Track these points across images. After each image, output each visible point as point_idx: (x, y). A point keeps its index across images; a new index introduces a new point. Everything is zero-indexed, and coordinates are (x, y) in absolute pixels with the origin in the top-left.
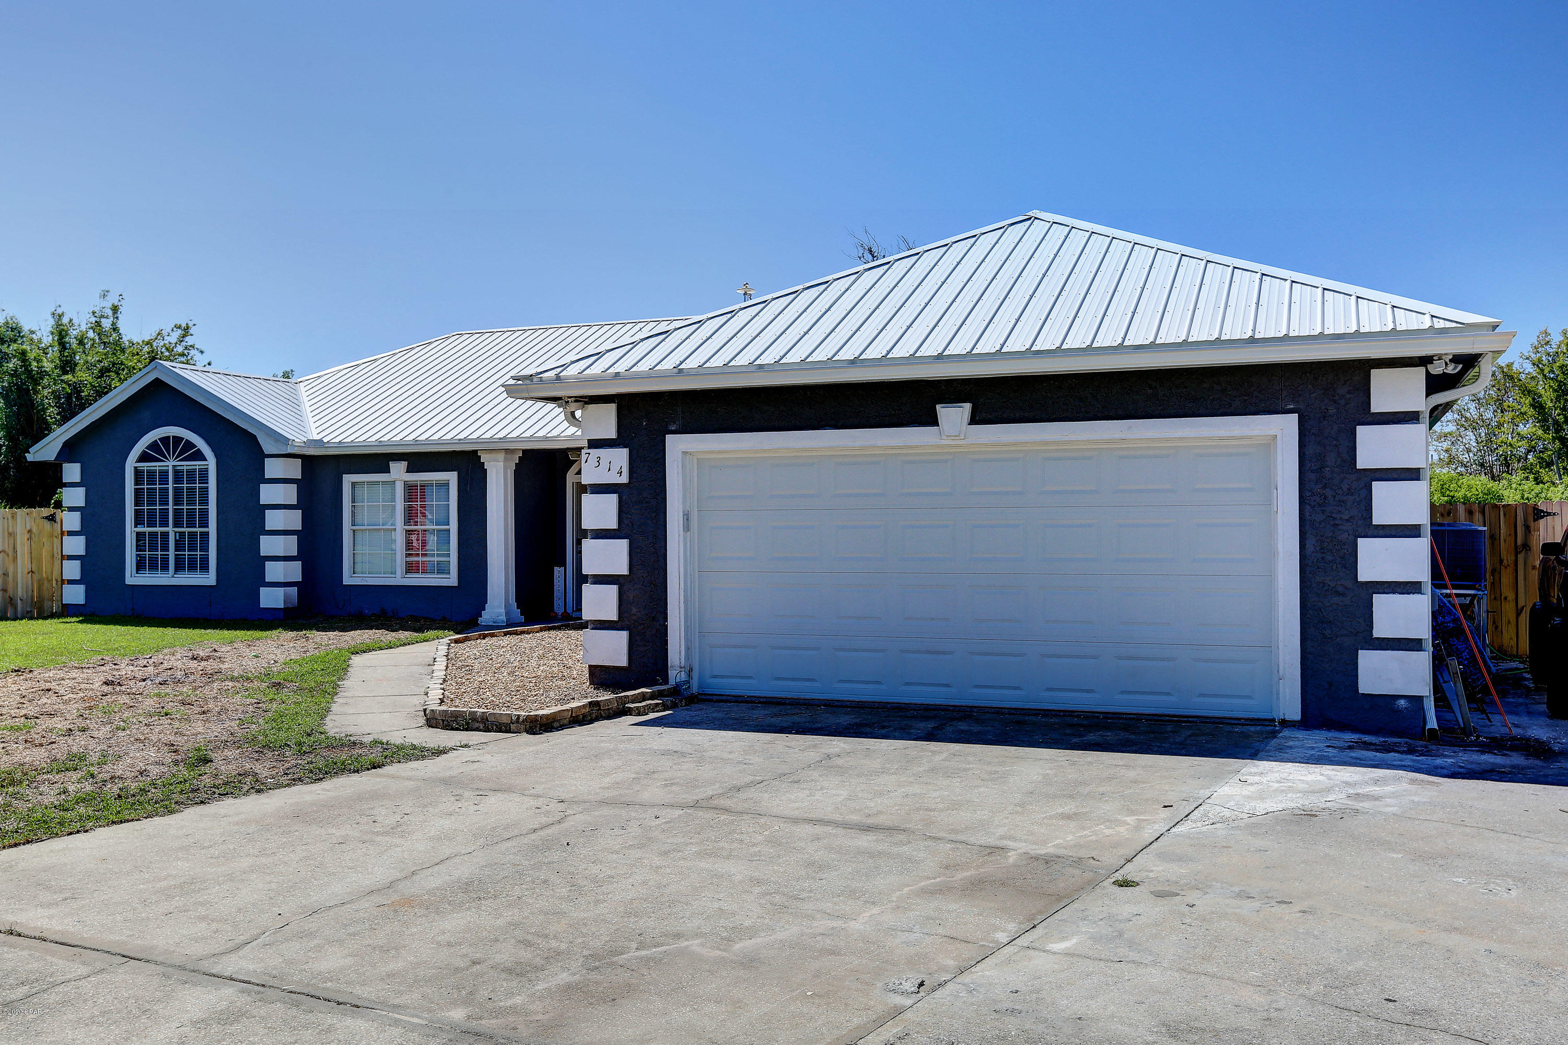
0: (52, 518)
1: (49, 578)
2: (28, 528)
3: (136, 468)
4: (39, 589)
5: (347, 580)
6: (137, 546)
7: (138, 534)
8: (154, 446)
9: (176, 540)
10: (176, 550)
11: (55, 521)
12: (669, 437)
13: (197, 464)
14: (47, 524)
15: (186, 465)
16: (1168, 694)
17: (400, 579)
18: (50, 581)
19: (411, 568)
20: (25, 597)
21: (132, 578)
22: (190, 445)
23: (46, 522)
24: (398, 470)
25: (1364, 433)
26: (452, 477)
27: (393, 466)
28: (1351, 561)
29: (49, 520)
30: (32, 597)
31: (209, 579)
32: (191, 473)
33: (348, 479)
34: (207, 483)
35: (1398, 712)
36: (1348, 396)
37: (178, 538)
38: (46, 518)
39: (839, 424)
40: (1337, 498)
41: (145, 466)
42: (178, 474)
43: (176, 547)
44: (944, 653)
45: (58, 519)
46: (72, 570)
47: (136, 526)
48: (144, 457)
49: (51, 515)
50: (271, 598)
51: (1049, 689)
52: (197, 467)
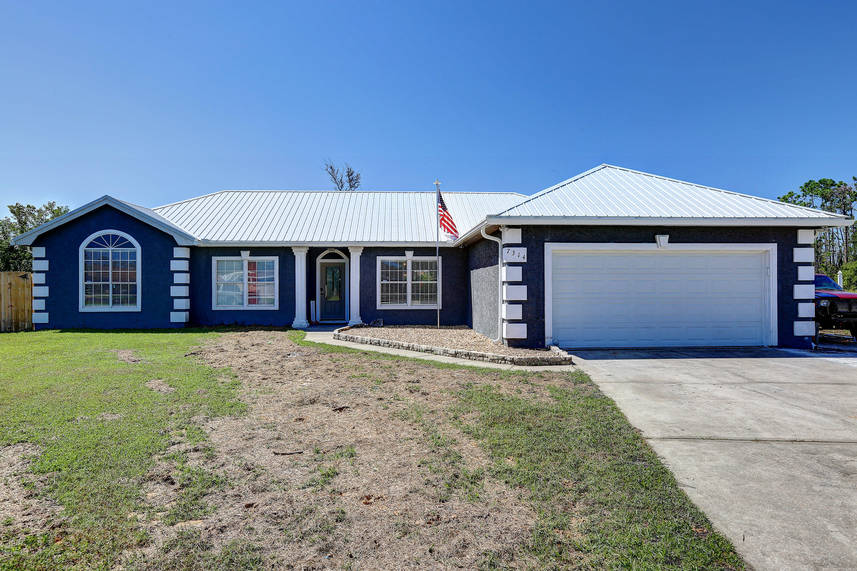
0: (25, 277)
1: (23, 309)
2: (9, 282)
3: (85, 250)
4: (17, 315)
5: (214, 308)
6: (86, 292)
7: (86, 285)
8: (99, 239)
9: (113, 289)
10: (113, 294)
11: (27, 278)
12: (546, 244)
13: (129, 250)
14: (21, 280)
15: (121, 250)
16: (730, 339)
17: (246, 307)
18: (23, 311)
19: (251, 302)
20: (7, 320)
21: (83, 308)
22: (123, 239)
23: (20, 279)
24: (245, 255)
25: (796, 250)
26: (276, 259)
27: (242, 253)
28: (791, 292)
29: (23, 277)
30: (12, 320)
31: (137, 308)
32: (124, 254)
33: (215, 259)
34: (136, 259)
35: (805, 341)
36: (791, 238)
37: (114, 287)
38: (21, 276)
39: (617, 241)
40: (788, 271)
41: (92, 250)
42: (115, 255)
43: (113, 292)
44: (651, 328)
45: (29, 277)
46: (40, 304)
47: (85, 281)
48: (91, 245)
49: (24, 275)
50: (176, 317)
51: (689, 340)
52: (129, 251)
